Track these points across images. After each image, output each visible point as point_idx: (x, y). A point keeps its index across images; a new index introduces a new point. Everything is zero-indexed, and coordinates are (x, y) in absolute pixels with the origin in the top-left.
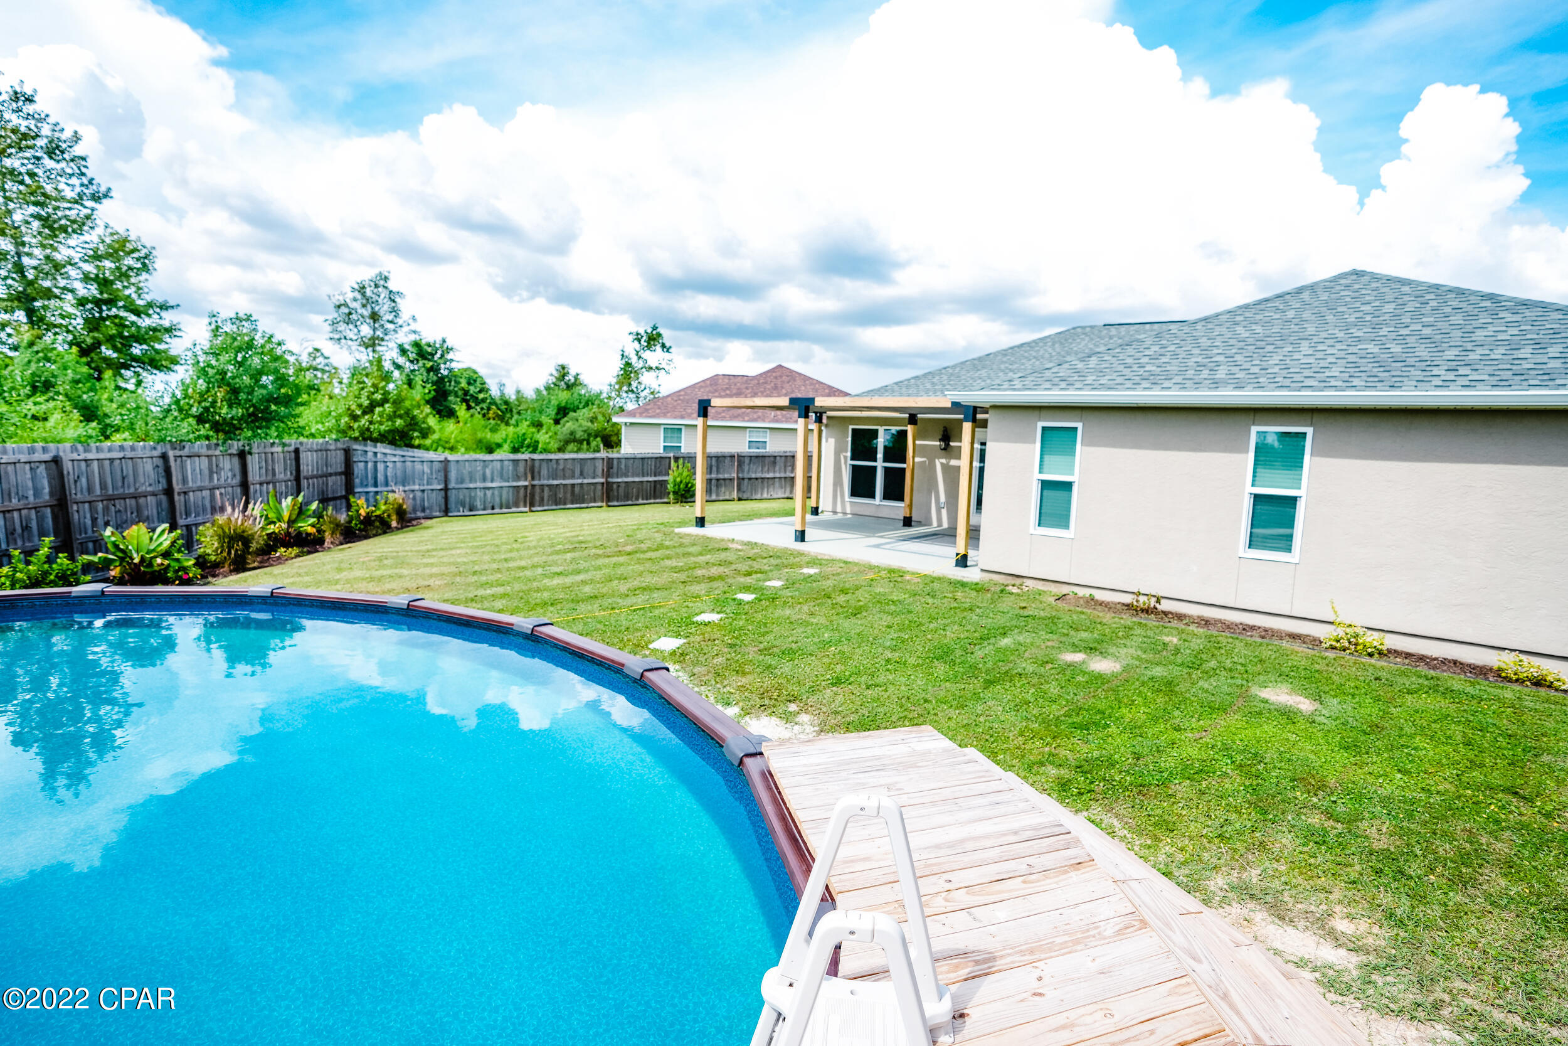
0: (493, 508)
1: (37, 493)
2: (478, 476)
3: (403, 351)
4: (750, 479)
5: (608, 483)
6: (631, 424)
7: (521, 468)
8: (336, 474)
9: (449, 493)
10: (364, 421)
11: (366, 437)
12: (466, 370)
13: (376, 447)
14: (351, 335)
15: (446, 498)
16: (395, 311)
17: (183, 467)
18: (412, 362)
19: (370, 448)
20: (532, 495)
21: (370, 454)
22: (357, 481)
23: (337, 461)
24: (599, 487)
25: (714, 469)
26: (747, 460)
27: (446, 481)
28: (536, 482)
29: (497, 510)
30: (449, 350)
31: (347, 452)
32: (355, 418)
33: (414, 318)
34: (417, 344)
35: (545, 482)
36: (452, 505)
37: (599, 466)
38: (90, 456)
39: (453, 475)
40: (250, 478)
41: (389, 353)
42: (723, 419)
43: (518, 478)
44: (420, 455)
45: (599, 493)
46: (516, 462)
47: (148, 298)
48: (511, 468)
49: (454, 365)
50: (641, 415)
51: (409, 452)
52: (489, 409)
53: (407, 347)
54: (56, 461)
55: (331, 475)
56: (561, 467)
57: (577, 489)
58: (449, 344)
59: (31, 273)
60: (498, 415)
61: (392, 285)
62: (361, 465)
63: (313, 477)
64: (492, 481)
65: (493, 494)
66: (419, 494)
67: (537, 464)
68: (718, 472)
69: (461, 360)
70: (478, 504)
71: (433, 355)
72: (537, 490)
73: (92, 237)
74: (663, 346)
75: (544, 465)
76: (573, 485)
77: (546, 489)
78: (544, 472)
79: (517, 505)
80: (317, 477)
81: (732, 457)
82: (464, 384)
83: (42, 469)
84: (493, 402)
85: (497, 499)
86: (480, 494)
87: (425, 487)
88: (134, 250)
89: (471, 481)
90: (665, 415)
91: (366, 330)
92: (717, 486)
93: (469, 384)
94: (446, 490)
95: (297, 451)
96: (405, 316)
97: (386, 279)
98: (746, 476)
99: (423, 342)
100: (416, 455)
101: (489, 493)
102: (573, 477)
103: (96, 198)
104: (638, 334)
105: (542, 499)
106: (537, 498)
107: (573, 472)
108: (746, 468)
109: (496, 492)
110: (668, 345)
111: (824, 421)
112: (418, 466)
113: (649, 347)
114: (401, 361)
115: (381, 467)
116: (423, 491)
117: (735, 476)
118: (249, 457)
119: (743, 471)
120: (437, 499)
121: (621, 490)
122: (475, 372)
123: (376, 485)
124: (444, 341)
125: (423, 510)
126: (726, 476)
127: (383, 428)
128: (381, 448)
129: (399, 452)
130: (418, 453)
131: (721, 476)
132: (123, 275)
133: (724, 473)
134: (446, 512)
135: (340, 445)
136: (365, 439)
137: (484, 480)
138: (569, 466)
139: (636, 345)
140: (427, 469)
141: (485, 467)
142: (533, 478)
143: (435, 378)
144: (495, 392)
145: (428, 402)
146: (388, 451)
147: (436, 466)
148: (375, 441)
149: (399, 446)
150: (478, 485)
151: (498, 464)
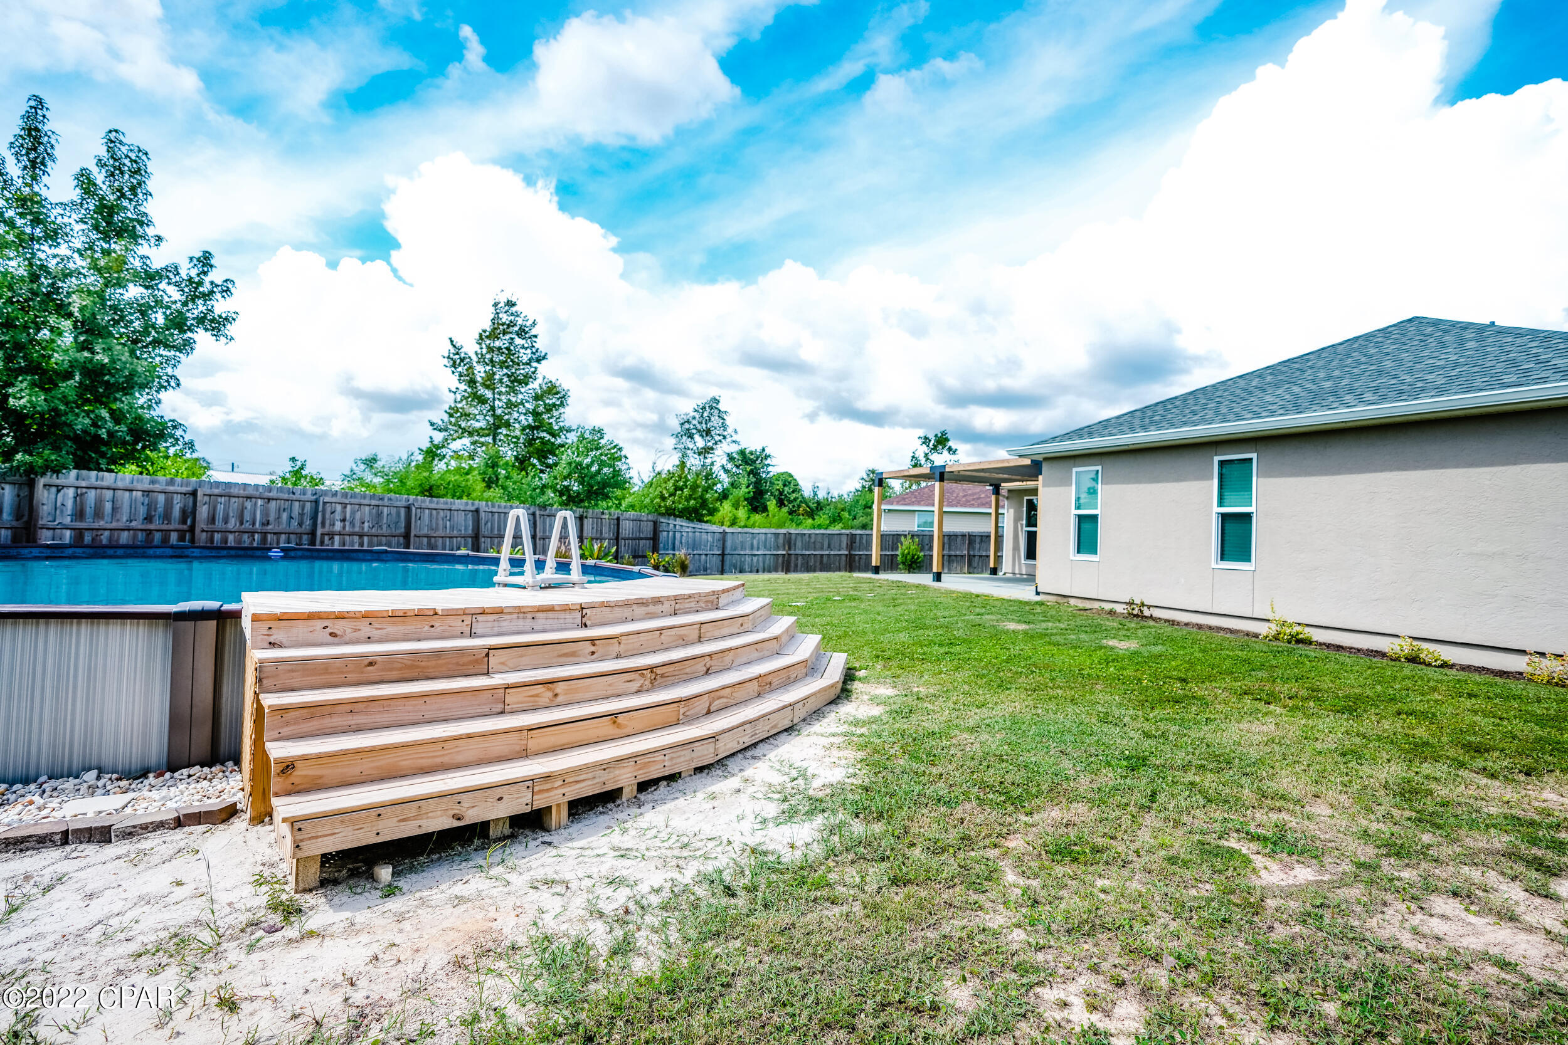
0: (758, 571)
1: (466, 529)
2: (748, 545)
3: (731, 458)
4: (981, 556)
5: (851, 555)
6: (890, 510)
7: (781, 540)
8: (646, 539)
9: (726, 557)
10: (669, 503)
11: (671, 513)
12: (782, 474)
13: (675, 521)
14: (691, 446)
15: (723, 561)
16: (724, 426)
17: (544, 523)
18: (738, 467)
19: (671, 521)
20: (789, 562)
21: (671, 526)
22: (662, 545)
23: (647, 529)
24: (844, 558)
25: (947, 546)
26: (978, 540)
27: (723, 549)
28: (792, 552)
29: (760, 573)
30: (767, 457)
31: (655, 523)
32: (663, 498)
33: (736, 432)
34: (742, 453)
35: (799, 552)
36: (727, 567)
37: (844, 540)
38: (494, 510)
39: (729, 544)
40: (585, 535)
41: (719, 459)
42: (972, 506)
43: (778, 548)
44: (707, 528)
45: (843, 563)
46: (777, 535)
47: (561, 424)
48: (772, 540)
49: (770, 469)
50: (898, 503)
51: (699, 525)
52: (799, 506)
53: (735, 455)
54: (477, 511)
55: (642, 539)
56: (812, 540)
57: (825, 559)
58: (767, 451)
59: (499, 412)
60: (806, 512)
61: (721, 407)
62: (665, 533)
63: (628, 539)
64: (758, 549)
65: (758, 560)
66: (703, 557)
67: (793, 537)
68: (950, 549)
69: (777, 466)
70: (747, 567)
71: (754, 462)
72: (793, 557)
73: (534, 385)
74: (950, 449)
75: (799, 538)
76: (822, 556)
77: (800, 558)
78: (799, 544)
79: (776, 569)
80: (632, 539)
81: (963, 536)
82: (780, 487)
83: (470, 515)
84: (804, 501)
85: (761, 564)
86: (748, 559)
87: (708, 552)
88: (557, 393)
89: (742, 549)
90: (919, 503)
91: (700, 442)
92: (949, 562)
93: (785, 485)
94: (723, 555)
95: (618, 519)
96: (730, 430)
97: (717, 402)
98: (977, 553)
99: (747, 451)
101: (755, 559)
102: (822, 549)
103: (538, 361)
104: (926, 438)
105: (796, 566)
106: (792, 565)
107: (823, 545)
108: (977, 546)
109: (760, 558)
110: (954, 447)
111: (1004, 492)
112: (704, 536)
113: (935, 448)
114: (729, 466)
115: (678, 535)
116: (707, 555)
117: (966, 552)
118: (585, 521)
119: (974, 549)
120: (716, 561)
121: (863, 562)
122: (791, 476)
123: (674, 549)
124: (763, 450)
125: (706, 570)
126: (958, 553)
127: (681, 506)
128: (679, 521)
129: (691, 525)
130: (704, 526)
131: (953, 553)
132: (549, 409)
133: (956, 549)
134: (722, 572)
135: (650, 517)
136: (670, 515)
137: (752, 548)
138: (819, 539)
139: (925, 448)
140: (710, 539)
141: (753, 538)
142: (790, 549)
143: (754, 480)
144: (807, 493)
145: (746, 499)
146: (683, 524)
147: (717, 536)
148: (676, 516)
149: (692, 521)
150: (748, 552)
151: (763, 537)
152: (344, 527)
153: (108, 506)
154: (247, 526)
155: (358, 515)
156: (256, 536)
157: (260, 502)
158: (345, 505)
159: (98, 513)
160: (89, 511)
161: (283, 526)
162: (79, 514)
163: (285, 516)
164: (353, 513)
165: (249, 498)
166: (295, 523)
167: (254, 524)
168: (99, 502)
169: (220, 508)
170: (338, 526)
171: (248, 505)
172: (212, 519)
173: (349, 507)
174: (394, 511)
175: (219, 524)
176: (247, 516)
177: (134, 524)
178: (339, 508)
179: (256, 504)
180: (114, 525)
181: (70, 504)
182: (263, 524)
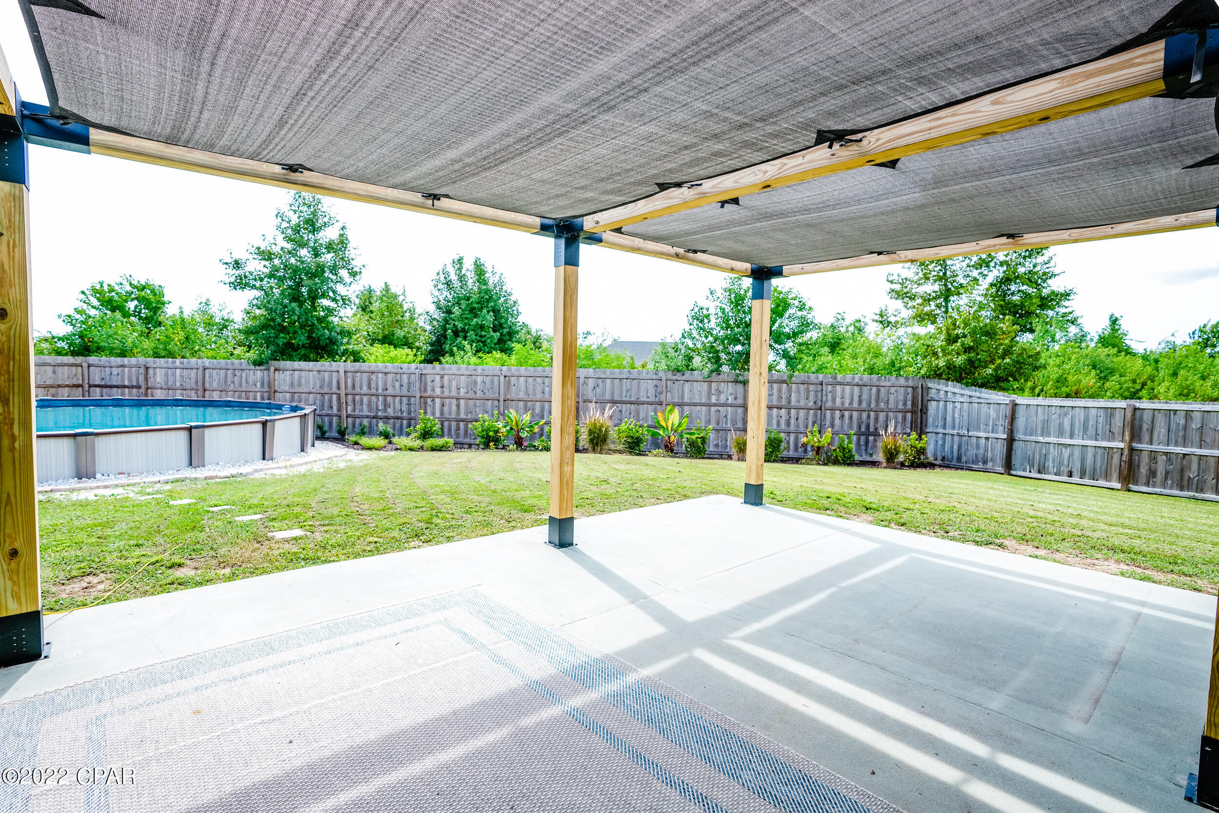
0: (1070, 475)
2: (1053, 426)
7: (1118, 422)
8: (895, 411)
9: (1016, 445)
11: (937, 374)
13: (947, 386)
15: (1010, 450)
21: (942, 393)
22: (930, 420)
23: (897, 398)
27: (1012, 430)
29: (1076, 479)
35: (1162, 448)
36: (1016, 460)
39: (1020, 422)
43: (1110, 436)
44: (986, 396)
46: (1109, 411)
48: (1101, 420)
62: (934, 403)
64: (1072, 436)
65: (1071, 455)
66: (983, 441)
67: (1147, 416)
70: (1050, 464)
77: (1162, 459)
78: (1161, 430)
79: (1107, 477)
85: (1078, 465)
86: (1053, 452)
87: (991, 435)
89: (1042, 435)
94: (1011, 440)
100: (983, 395)
101: (1066, 452)
105: (1152, 473)
106: (1142, 470)
109: (1077, 452)
112: (984, 409)
115: (950, 406)
116: (987, 438)
125: (985, 462)
128: (950, 387)
129: (967, 392)
130: (986, 394)
134: (1008, 466)
136: (940, 377)
137: (1061, 433)
140: (993, 414)
141: (1065, 415)
146: (956, 390)
148: (945, 379)
150: (1052, 439)
151: (1080, 415)
152: (443, 392)
153: (303, 380)
154: (373, 391)
155: (454, 383)
156: (380, 398)
157: (380, 375)
158: (442, 377)
159: (299, 385)
160: (296, 383)
161: (397, 392)
162: (292, 385)
163: (397, 384)
164: (450, 381)
165: (373, 373)
166: (405, 389)
167: (377, 390)
168: (300, 377)
169: (358, 380)
170: (438, 391)
171: (374, 377)
172: (354, 387)
173: (445, 376)
174: (488, 380)
175: (358, 390)
176: (373, 385)
177: (313, 391)
178: (438, 378)
179: (377, 377)
180: (306, 390)
181: (288, 379)
182: (384, 390)
